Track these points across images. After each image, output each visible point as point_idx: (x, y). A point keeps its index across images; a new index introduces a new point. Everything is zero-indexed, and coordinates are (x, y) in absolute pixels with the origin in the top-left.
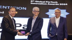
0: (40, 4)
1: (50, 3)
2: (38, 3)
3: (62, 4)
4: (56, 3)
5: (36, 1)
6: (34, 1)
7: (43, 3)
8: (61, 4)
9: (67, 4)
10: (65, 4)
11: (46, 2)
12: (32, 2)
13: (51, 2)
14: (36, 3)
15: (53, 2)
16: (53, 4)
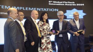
0: (58, 4)
1: (67, 4)
2: (56, 3)
3: (79, 5)
4: (73, 4)
5: (53, 2)
6: (52, 1)
7: (61, 3)
8: (77, 5)
9: (83, 5)
10: (81, 5)
11: (64, 2)
12: (50, 3)
13: (69, 2)
14: (54, 3)
15: (70, 3)
16: (70, 5)
